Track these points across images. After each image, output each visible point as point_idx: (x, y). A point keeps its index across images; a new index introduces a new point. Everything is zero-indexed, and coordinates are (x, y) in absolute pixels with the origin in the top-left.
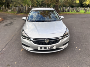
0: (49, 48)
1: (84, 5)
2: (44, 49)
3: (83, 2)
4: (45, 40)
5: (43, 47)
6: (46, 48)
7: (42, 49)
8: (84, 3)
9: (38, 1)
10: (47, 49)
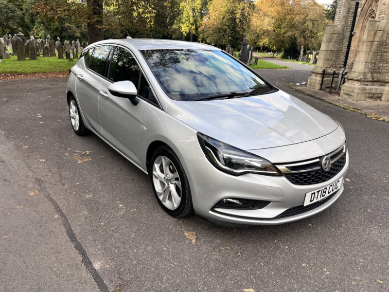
0: (331, 189)
2: (319, 199)
4: (323, 161)
5: (318, 192)
6: (325, 191)
7: (315, 201)
10: (327, 195)
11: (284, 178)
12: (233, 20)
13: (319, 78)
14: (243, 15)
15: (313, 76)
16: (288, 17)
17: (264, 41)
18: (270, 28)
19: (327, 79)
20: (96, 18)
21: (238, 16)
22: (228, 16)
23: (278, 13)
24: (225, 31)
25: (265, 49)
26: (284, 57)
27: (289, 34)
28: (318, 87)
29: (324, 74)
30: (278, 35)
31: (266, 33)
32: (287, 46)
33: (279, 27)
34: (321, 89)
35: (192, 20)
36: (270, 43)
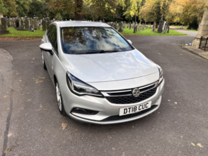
0: (141, 107)
1: (126, 17)
2: (131, 113)
3: (125, 11)
4: (134, 91)
5: (130, 109)
6: (135, 108)
7: (128, 113)
8: (127, 12)
9: (22, 2)
10: (138, 111)
11: (105, 99)
12: (159, 7)
13: (198, 42)
14: (164, 4)
15: (196, 40)
16: (193, 5)
17: (176, 19)
18: (181, 12)
19: (203, 42)
20: (78, 9)
21: (162, 5)
22: (156, 6)
23: (187, 3)
24: (153, 14)
25: (178, 24)
26: (189, 28)
27: (193, 15)
28: (197, 46)
29: (202, 39)
30: (186, 16)
31: (178, 15)
32: (191, 22)
33: (187, 11)
34: (200, 48)
35: (136, 8)
36: (181, 20)
